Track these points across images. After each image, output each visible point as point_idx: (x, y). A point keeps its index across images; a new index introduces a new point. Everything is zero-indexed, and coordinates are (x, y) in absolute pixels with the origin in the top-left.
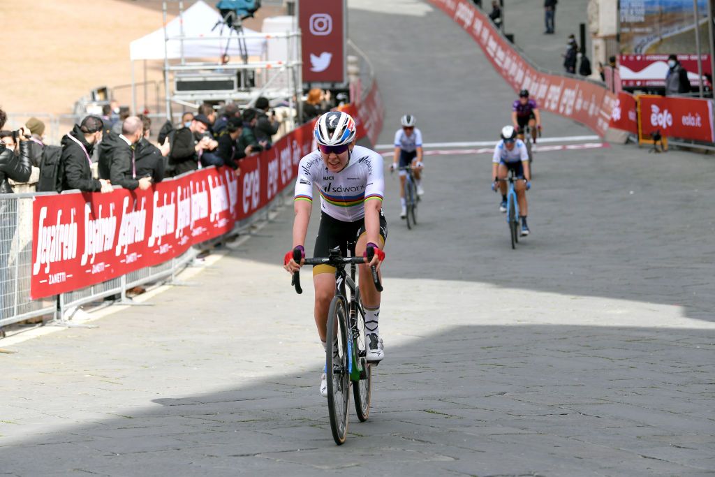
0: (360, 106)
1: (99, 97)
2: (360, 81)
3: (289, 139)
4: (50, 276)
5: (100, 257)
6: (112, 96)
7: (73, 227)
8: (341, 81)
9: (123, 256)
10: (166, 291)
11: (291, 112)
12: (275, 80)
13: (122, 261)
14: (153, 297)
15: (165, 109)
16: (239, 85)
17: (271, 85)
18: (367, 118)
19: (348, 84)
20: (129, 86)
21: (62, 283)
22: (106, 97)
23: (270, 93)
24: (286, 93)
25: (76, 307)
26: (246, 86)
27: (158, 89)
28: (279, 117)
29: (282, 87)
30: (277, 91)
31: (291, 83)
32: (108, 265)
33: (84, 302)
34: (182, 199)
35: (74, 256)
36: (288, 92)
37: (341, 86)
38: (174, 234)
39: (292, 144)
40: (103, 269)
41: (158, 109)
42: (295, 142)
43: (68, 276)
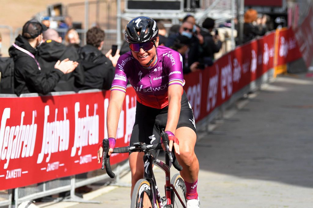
0: (297, 30)
1: (54, 13)
2: (298, 6)
3: (230, 58)
4: (8, 171)
5: (56, 157)
6: (67, 12)
7: (34, 127)
8: (280, 6)
9: (77, 157)
10: (112, 191)
11: (232, 33)
12: (218, 3)
13: (76, 162)
14: (99, 196)
15: (115, 27)
16: (185, 6)
17: (214, 8)
18: (303, 42)
19: (287, 9)
20: (82, 4)
21: (17, 179)
22: (61, 13)
23: (215, 15)
24: (228, 15)
25: (29, 201)
26: (192, 7)
27: (109, 8)
28: (222, 37)
29: (225, 9)
30: (221, 13)
31: (234, 6)
32: (62, 165)
33: (36, 197)
34: (130, 107)
35: (31, 155)
36: (231, 14)
37: (281, 11)
38: (123, 139)
39: (233, 62)
40: (57, 168)
41: (109, 26)
42: (236, 61)
43: (23, 173)
